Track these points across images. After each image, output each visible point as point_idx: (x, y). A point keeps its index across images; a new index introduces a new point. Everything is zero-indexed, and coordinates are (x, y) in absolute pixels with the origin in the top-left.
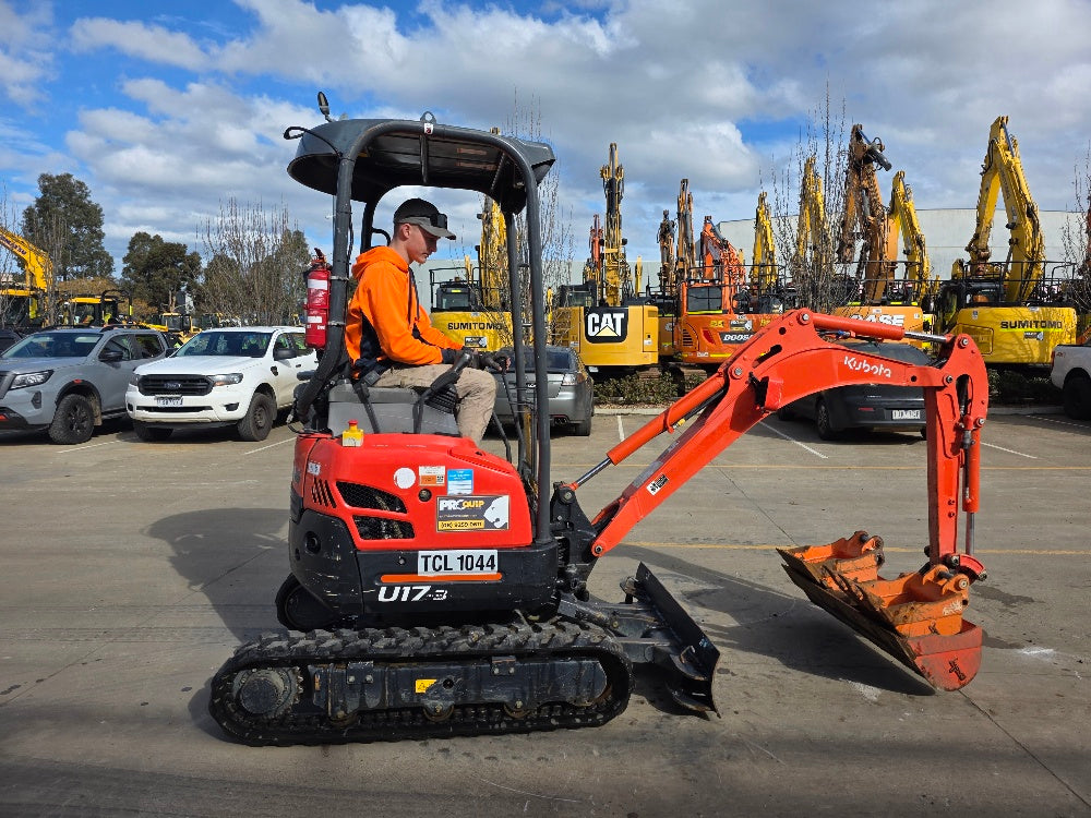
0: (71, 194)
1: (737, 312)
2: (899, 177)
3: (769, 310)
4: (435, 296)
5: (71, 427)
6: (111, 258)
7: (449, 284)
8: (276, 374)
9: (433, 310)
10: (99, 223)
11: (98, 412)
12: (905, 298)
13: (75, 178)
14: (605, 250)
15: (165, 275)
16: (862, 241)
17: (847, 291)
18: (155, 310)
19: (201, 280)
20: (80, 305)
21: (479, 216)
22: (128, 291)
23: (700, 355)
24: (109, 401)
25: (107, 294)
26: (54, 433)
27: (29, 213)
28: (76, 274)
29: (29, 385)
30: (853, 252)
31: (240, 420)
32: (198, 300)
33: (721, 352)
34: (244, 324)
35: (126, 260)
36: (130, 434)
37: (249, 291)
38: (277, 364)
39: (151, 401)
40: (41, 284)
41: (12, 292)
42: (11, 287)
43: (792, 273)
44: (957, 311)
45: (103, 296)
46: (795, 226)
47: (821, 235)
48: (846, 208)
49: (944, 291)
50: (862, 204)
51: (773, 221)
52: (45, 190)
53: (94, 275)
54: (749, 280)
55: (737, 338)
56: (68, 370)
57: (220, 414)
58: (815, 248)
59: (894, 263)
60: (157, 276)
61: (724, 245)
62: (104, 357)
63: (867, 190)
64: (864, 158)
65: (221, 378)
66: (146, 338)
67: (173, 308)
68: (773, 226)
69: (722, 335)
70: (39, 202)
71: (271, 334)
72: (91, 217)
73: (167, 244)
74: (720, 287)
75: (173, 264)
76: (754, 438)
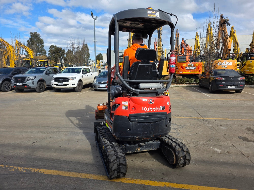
0: (37, 36)
1: (190, 62)
2: (232, 27)
3: (198, 61)
5: (40, 89)
6: (46, 51)
7: (121, 56)
8: (83, 77)
10: (43, 43)
11: (45, 85)
12: (233, 58)
13: (38, 33)
14: (157, 47)
15: (57, 55)
16: (222, 44)
17: (218, 56)
18: (56, 63)
19: (65, 56)
20: (40, 62)
21: (128, 40)
22: (49, 58)
23: (180, 72)
24: (48, 83)
25: (46, 59)
26: (37, 90)
27: (28, 41)
28: (39, 55)
29: (31, 80)
30: (220, 46)
31: (75, 88)
32: (65, 60)
33: (186, 72)
34: (75, 66)
35: (49, 51)
36: (52, 90)
37: (76, 58)
38: (83, 75)
39: (57, 83)
40: (32, 57)
41: (26, 59)
42: (26, 58)
43: (204, 52)
44: (246, 61)
45: (45, 60)
46: (205, 40)
47: (212, 42)
48: (218, 35)
49: (243, 56)
50: (222, 34)
52: (31, 36)
53: (43, 55)
54: (193, 54)
55: (190, 68)
56: (39, 76)
57: (71, 86)
58: (210, 46)
59: (230, 49)
60: (56, 55)
61: (187, 45)
62: (46, 74)
63: (224, 31)
64: (223, 23)
65: (71, 78)
66: (55, 69)
67: (59, 62)
68: (199, 40)
69: (186, 67)
70: (30, 39)
71: (81, 68)
72: (41, 42)
73: (57, 48)
74: (186, 56)
75: (59, 52)
76: (193, 92)
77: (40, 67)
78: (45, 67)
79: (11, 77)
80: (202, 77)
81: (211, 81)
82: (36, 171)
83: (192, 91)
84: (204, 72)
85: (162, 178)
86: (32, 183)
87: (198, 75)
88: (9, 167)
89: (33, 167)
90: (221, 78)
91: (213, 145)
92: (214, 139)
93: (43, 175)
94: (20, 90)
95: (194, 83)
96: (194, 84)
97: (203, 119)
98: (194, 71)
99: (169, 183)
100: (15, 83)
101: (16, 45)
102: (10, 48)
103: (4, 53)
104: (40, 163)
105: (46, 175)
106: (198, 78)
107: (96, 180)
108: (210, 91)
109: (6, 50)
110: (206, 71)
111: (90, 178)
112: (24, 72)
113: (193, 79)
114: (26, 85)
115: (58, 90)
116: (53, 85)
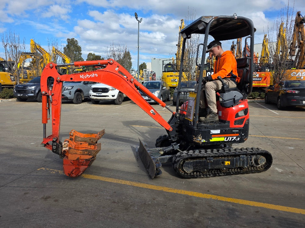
0: (74, 43)
1: (254, 71)
3: (265, 71)
4: (164, 68)
5: (78, 100)
7: (168, 64)
9: (163, 72)
10: (81, 51)
11: (83, 97)
13: (75, 39)
16: (298, 49)
17: (292, 65)
20: (78, 71)
21: (177, 45)
24: (85, 94)
26: (74, 101)
27: (64, 48)
29: (68, 90)
31: (115, 99)
36: (89, 102)
39: (95, 94)
41: (63, 68)
43: (273, 59)
50: (299, 37)
52: (68, 42)
55: (254, 79)
56: (77, 86)
57: (111, 98)
62: (84, 83)
63: (301, 32)
64: (300, 22)
65: (111, 89)
70: (67, 46)
72: (79, 49)
73: (96, 56)
76: (256, 108)
80: (269, 90)
81: (280, 94)
84: (272, 84)
85: (208, 191)
87: (264, 88)
88: (49, 170)
90: (293, 92)
91: (274, 164)
92: (275, 158)
95: (259, 97)
96: (258, 98)
98: (260, 83)
101: (53, 52)
102: (46, 55)
103: (41, 61)
106: (264, 91)
108: (279, 107)
109: (42, 58)
110: (275, 82)
111: (130, 185)
113: (257, 93)
115: (97, 102)
116: (91, 96)
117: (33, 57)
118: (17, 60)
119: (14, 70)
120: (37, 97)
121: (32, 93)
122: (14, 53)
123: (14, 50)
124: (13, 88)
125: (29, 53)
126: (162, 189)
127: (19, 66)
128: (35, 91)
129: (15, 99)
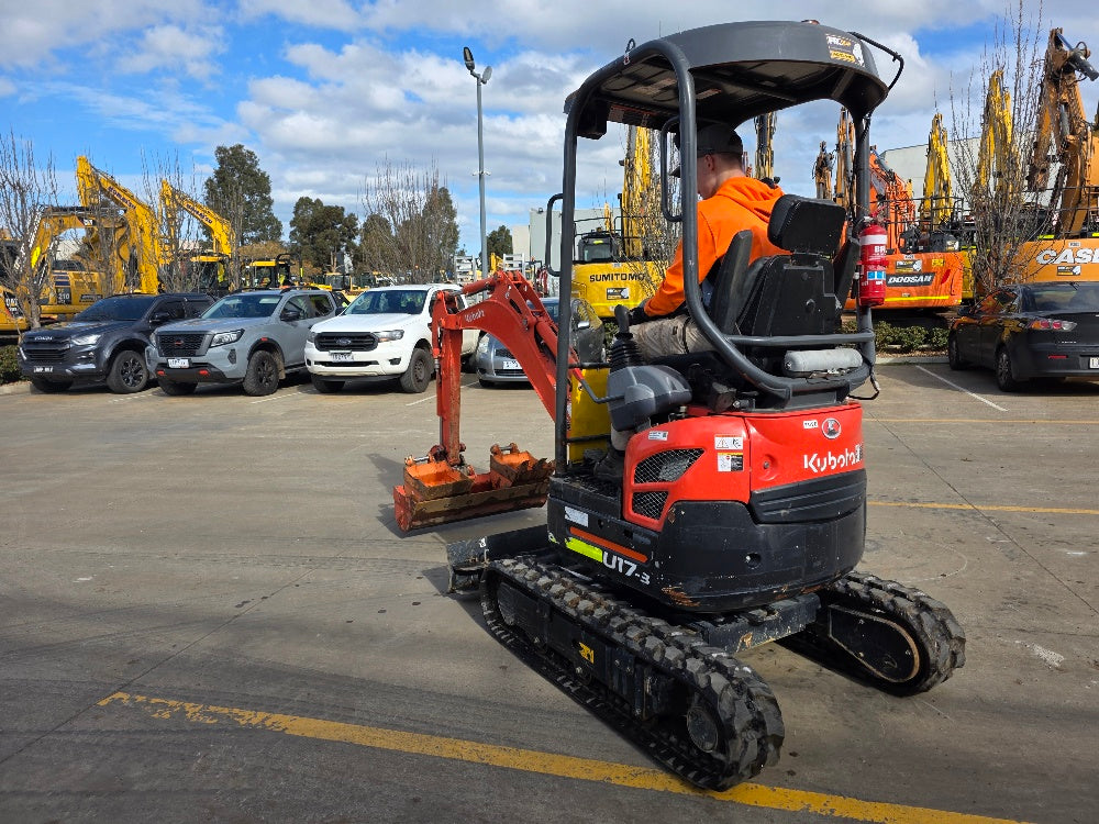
0: (244, 163)
1: (904, 251)
3: (942, 248)
4: (577, 248)
5: (261, 381)
6: (280, 223)
7: (592, 235)
9: (574, 262)
10: (268, 190)
11: (281, 366)
13: (246, 148)
15: (327, 237)
16: (1059, 165)
17: (1039, 224)
18: (319, 270)
19: (357, 241)
20: (259, 268)
21: (622, 163)
22: (295, 252)
24: (290, 356)
25: (281, 258)
26: (249, 385)
27: (209, 184)
28: (251, 239)
29: (225, 344)
30: (1046, 179)
31: (402, 374)
32: (357, 259)
34: (400, 283)
35: (292, 224)
36: (308, 387)
37: (405, 251)
39: (326, 356)
40: (226, 250)
41: (204, 259)
42: (204, 254)
43: (971, 205)
45: (278, 259)
46: (976, 150)
47: (1008, 161)
48: (1039, 126)
50: (1060, 121)
51: (949, 145)
52: (222, 161)
53: (267, 240)
54: (918, 214)
55: (904, 280)
56: (257, 329)
57: (385, 368)
58: (999, 175)
60: (319, 237)
61: (891, 177)
62: (285, 317)
63: (1066, 105)
64: (1063, 68)
65: (386, 334)
66: (317, 298)
67: (334, 269)
68: (949, 152)
69: (886, 277)
70: (217, 173)
71: (426, 292)
72: (261, 184)
73: (326, 207)
75: (333, 226)
76: (921, 389)
77: (260, 289)
78: (277, 291)
79: (148, 333)
80: (964, 319)
81: (1006, 336)
82: (254, 721)
83: (918, 384)
84: (970, 295)
85: (791, 773)
86: (240, 769)
87: (945, 309)
88: (148, 704)
89: (244, 705)
90: (1054, 325)
91: (1022, 630)
92: (1026, 603)
93: (282, 737)
94: (182, 386)
95: (925, 346)
96: (923, 350)
97: (972, 512)
98: (926, 295)
99: (825, 797)
100: (163, 360)
101: (164, 200)
102: (140, 215)
103: (117, 237)
104: (270, 690)
105: (294, 740)
106: (943, 323)
107: (502, 768)
109: (124, 224)
110: (980, 290)
111: (476, 759)
112: (195, 314)
113: (918, 332)
114: (205, 365)
115: (333, 386)
116: (313, 363)
117: (88, 223)
118: (26, 238)
119: (18, 276)
120: (107, 375)
121: (88, 360)
122: (13, 212)
123: (12, 201)
124: (15, 342)
125: (72, 209)
126: (607, 772)
127: (34, 259)
128: (98, 351)
129: (24, 386)
